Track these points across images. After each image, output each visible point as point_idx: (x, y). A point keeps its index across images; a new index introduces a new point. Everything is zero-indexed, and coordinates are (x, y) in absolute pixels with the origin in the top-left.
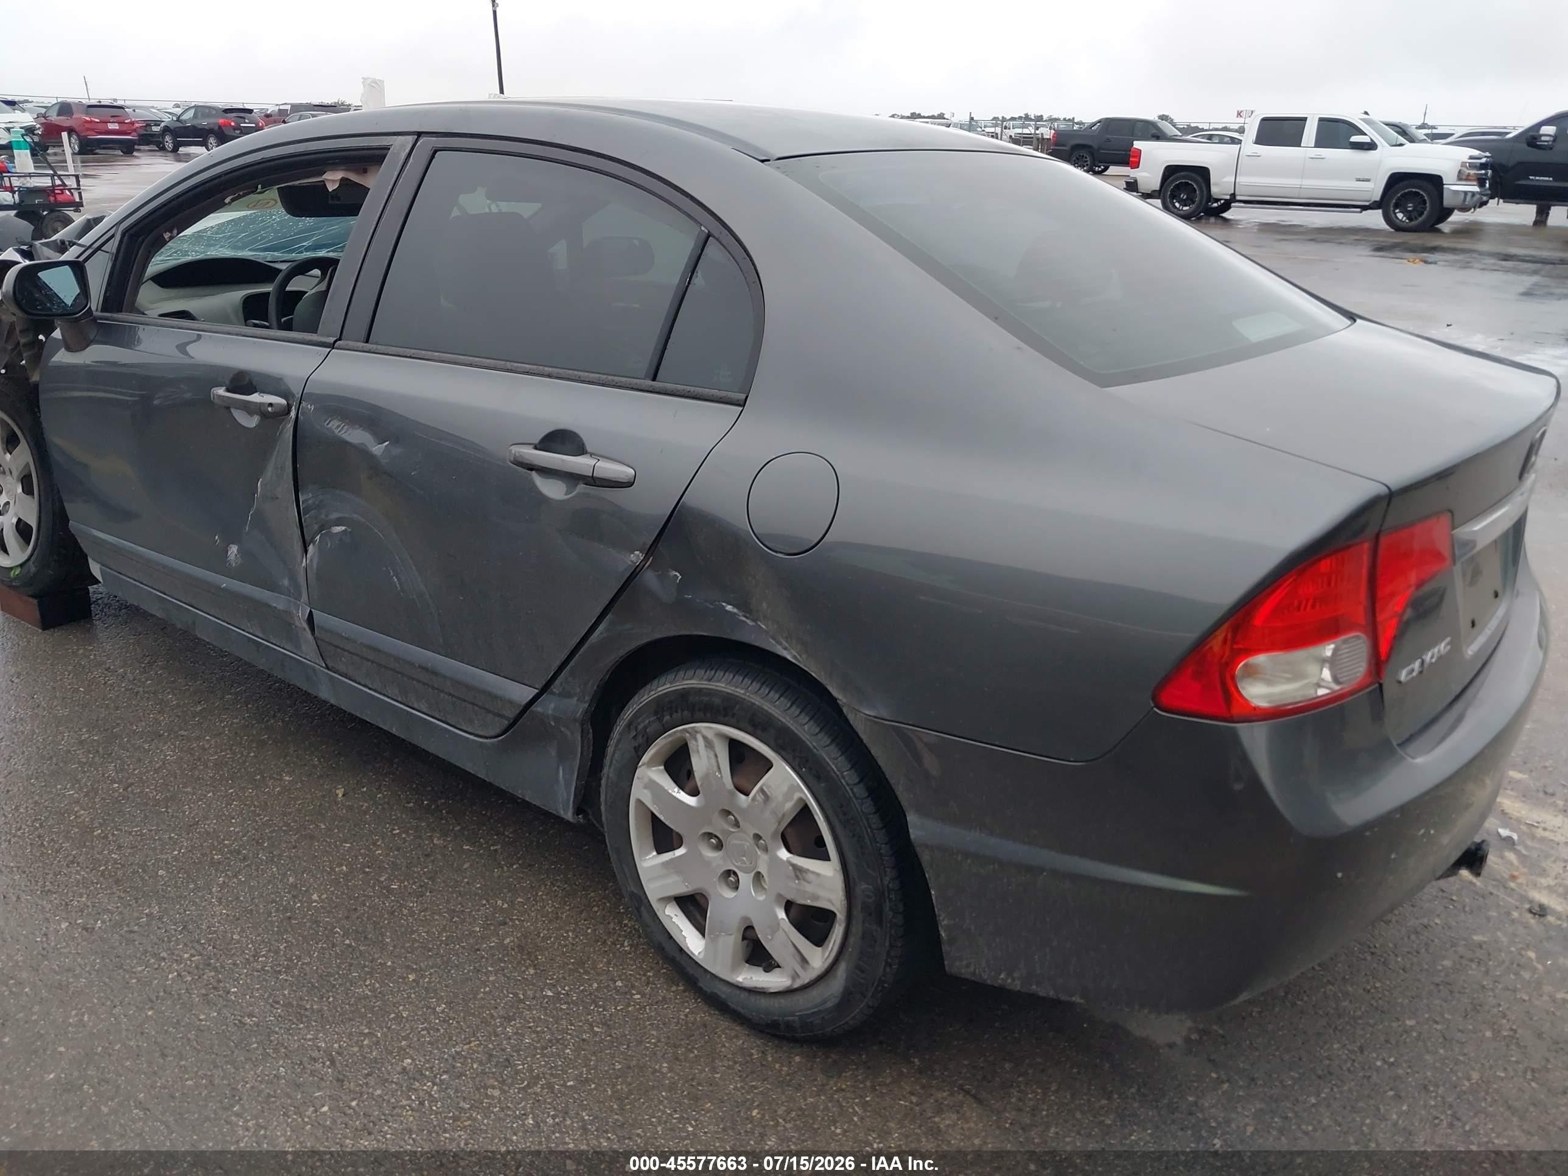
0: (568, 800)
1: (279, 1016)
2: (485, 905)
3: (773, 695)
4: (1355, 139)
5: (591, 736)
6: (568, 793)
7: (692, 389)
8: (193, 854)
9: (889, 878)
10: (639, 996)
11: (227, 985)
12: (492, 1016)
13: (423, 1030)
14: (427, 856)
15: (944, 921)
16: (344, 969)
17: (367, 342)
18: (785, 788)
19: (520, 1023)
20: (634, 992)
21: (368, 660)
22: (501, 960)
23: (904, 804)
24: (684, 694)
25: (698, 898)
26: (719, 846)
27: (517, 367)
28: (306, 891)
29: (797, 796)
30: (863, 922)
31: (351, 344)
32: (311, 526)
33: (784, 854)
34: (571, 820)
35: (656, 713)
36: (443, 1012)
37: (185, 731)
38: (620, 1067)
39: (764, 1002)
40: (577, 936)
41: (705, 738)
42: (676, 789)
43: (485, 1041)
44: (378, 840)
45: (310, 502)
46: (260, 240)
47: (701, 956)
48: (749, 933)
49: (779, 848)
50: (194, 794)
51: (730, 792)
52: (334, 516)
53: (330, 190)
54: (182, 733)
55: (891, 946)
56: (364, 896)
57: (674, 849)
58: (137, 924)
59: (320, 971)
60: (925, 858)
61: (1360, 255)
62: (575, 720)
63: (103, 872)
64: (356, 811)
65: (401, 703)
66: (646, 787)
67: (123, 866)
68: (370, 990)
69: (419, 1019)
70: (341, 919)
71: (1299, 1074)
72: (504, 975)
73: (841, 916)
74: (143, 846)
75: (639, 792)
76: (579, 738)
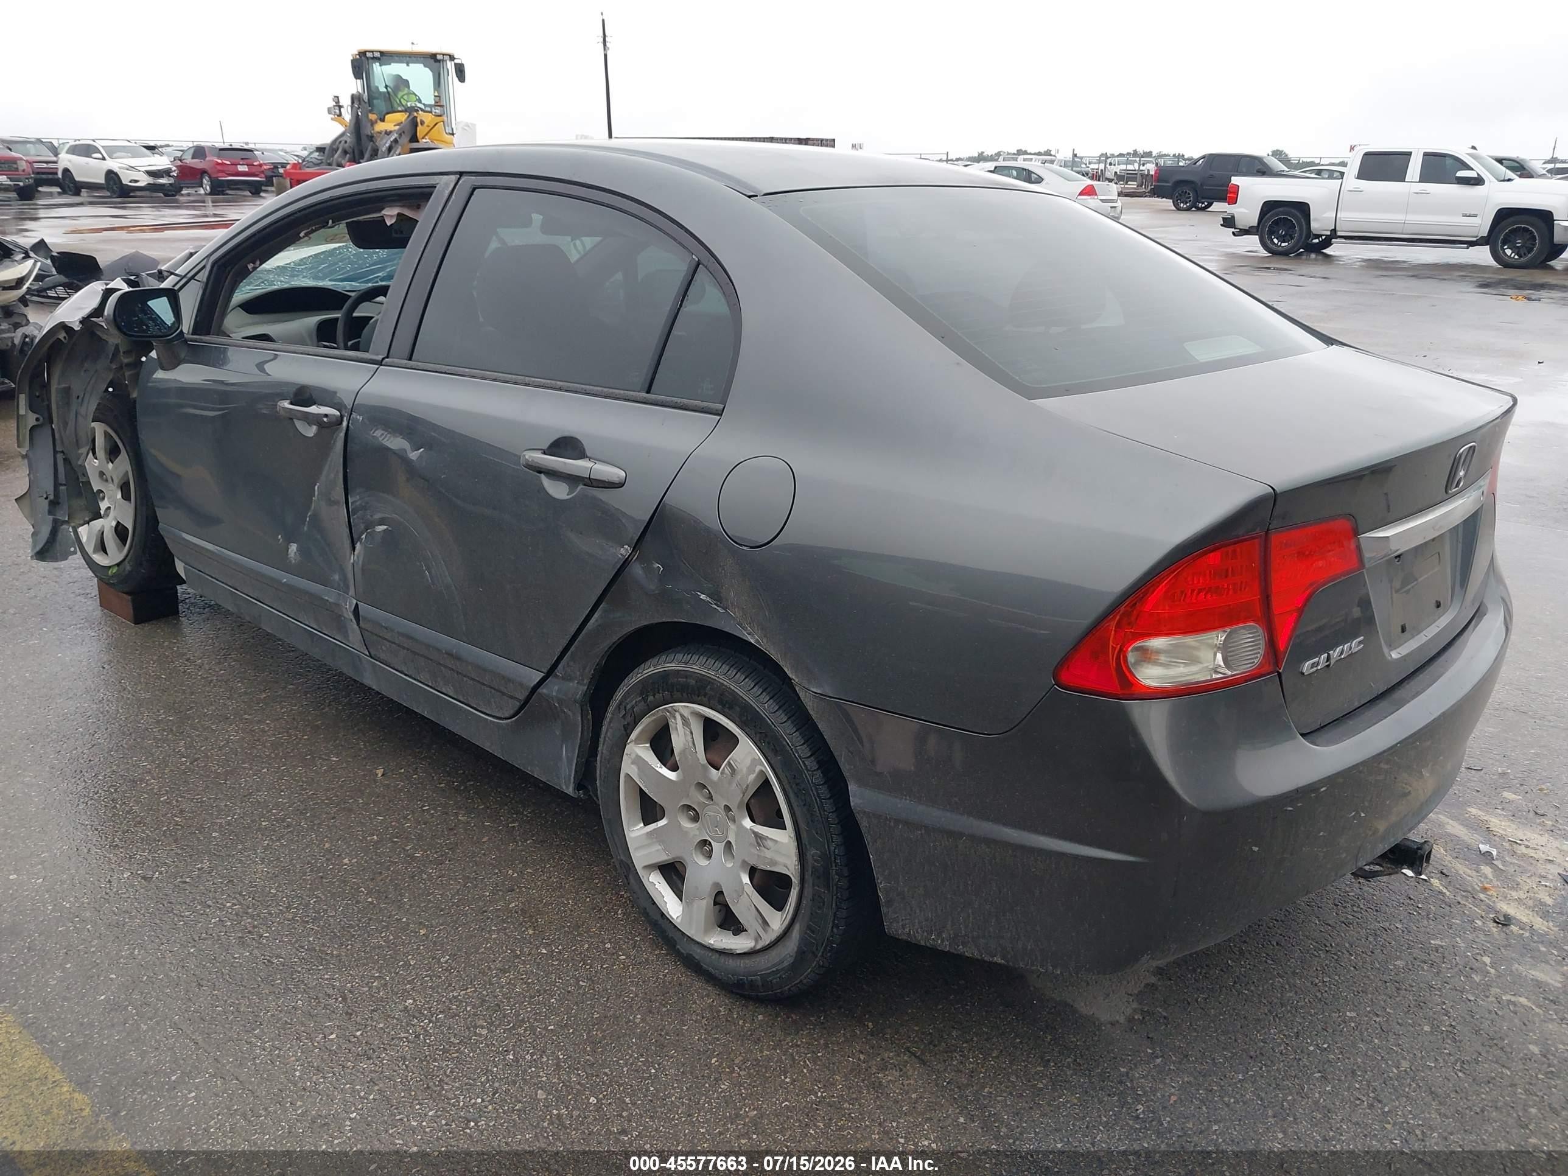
0: (570, 775)
1: (303, 958)
2: (497, 873)
3: (740, 676)
4: (1461, 174)
5: (590, 717)
6: (570, 771)
7: (679, 400)
8: (244, 820)
9: (835, 845)
10: (624, 957)
11: (261, 930)
12: (490, 968)
13: (427, 976)
14: (451, 829)
15: (882, 885)
16: (364, 922)
17: (410, 359)
18: (748, 762)
19: (513, 975)
20: (620, 953)
21: (404, 648)
22: (504, 921)
23: (846, 774)
24: (665, 675)
25: (677, 865)
26: (696, 818)
27: (534, 381)
28: (339, 856)
29: (758, 768)
30: (813, 885)
31: (396, 361)
32: (359, 525)
33: (747, 823)
34: (572, 795)
35: (641, 694)
36: (446, 962)
37: (249, 715)
38: (598, 1015)
39: (731, 963)
40: (576, 904)
41: (682, 716)
42: (659, 764)
43: (480, 988)
44: (408, 815)
45: (358, 503)
46: (339, 271)
47: (679, 920)
48: (719, 899)
49: (744, 817)
50: (251, 769)
51: (703, 766)
52: (377, 516)
53: (388, 224)
54: (246, 716)
55: (838, 908)
56: (390, 861)
57: (657, 821)
58: (189, 877)
59: (342, 923)
60: (864, 824)
61: (1461, 292)
62: (575, 701)
63: (165, 831)
64: (393, 789)
65: (431, 687)
66: (633, 763)
67: (183, 827)
68: (384, 941)
69: (424, 967)
70: (367, 880)
71: (1232, 1053)
72: (505, 934)
73: (795, 881)
74: (202, 812)
75: (628, 768)
76: (580, 718)
